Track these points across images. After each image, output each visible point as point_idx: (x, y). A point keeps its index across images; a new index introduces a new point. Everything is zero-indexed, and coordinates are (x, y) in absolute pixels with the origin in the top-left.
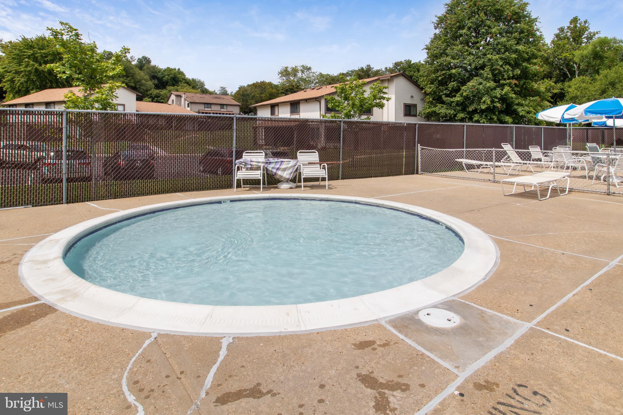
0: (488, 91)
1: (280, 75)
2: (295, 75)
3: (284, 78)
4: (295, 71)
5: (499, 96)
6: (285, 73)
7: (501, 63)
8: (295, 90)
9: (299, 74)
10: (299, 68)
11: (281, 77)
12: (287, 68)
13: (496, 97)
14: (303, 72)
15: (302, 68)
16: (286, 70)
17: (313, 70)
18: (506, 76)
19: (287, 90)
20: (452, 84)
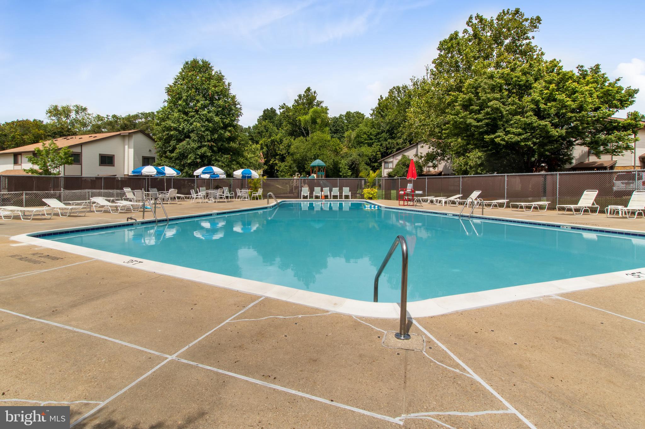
0: (194, 150)
1: (49, 115)
2: (67, 116)
3: (54, 118)
4: (66, 112)
5: (200, 154)
6: (55, 111)
7: (203, 129)
8: (65, 133)
9: (73, 115)
10: (72, 108)
11: (50, 116)
12: (56, 106)
13: (198, 155)
14: (77, 112)
15: (76, 108)
16: (56, 108)
17: (89, 111)
18: (206, 140)
19: (55, 133)
20: (173, 143)
